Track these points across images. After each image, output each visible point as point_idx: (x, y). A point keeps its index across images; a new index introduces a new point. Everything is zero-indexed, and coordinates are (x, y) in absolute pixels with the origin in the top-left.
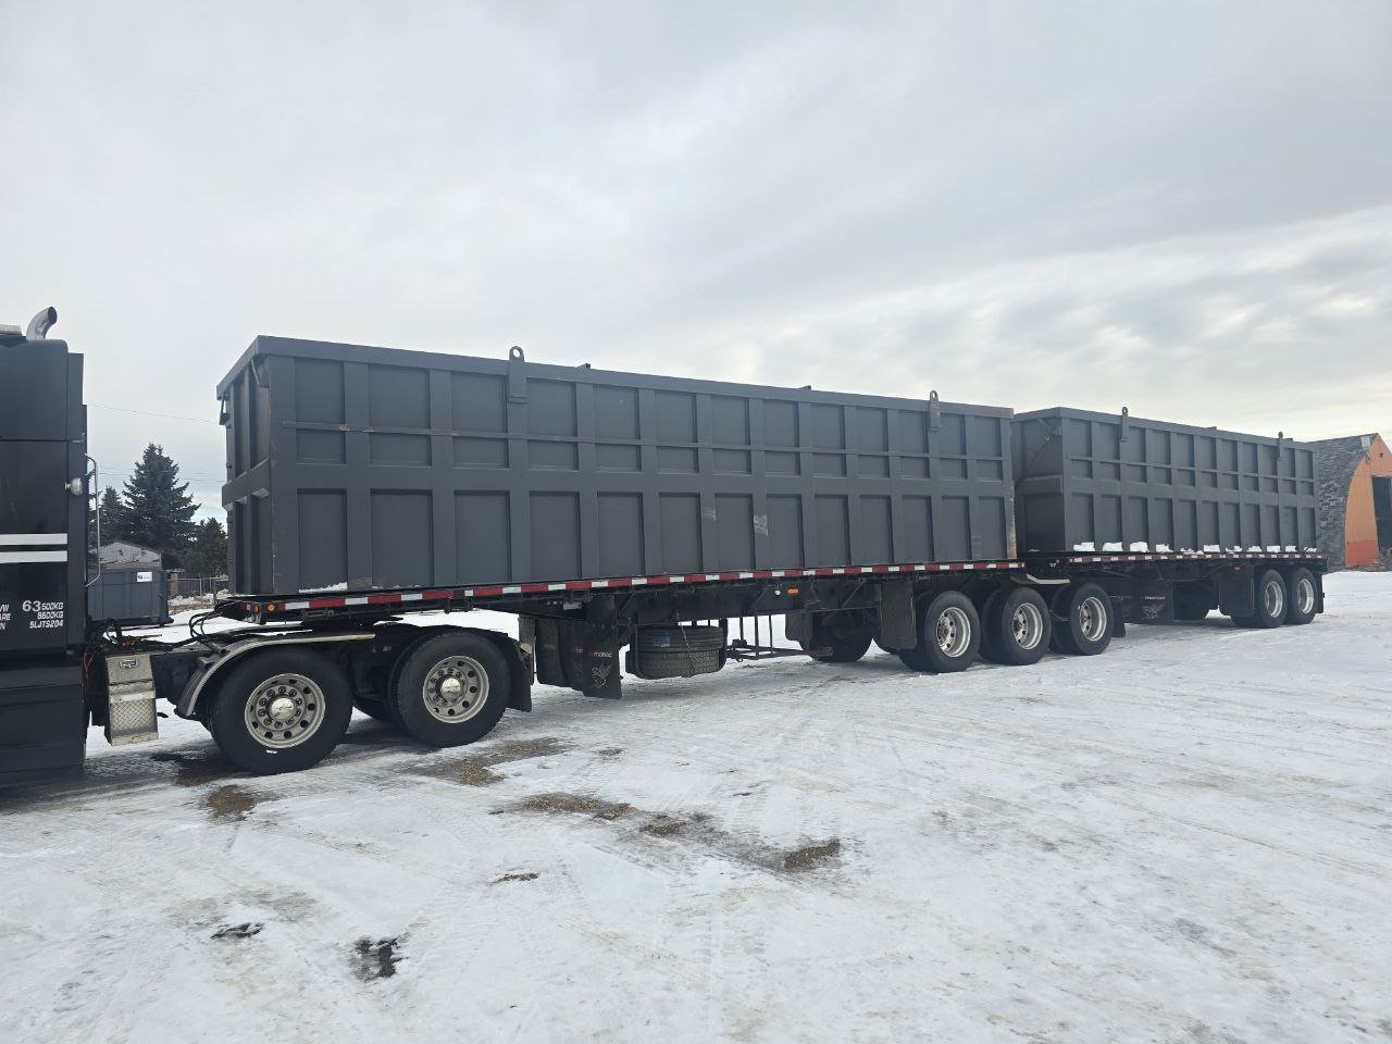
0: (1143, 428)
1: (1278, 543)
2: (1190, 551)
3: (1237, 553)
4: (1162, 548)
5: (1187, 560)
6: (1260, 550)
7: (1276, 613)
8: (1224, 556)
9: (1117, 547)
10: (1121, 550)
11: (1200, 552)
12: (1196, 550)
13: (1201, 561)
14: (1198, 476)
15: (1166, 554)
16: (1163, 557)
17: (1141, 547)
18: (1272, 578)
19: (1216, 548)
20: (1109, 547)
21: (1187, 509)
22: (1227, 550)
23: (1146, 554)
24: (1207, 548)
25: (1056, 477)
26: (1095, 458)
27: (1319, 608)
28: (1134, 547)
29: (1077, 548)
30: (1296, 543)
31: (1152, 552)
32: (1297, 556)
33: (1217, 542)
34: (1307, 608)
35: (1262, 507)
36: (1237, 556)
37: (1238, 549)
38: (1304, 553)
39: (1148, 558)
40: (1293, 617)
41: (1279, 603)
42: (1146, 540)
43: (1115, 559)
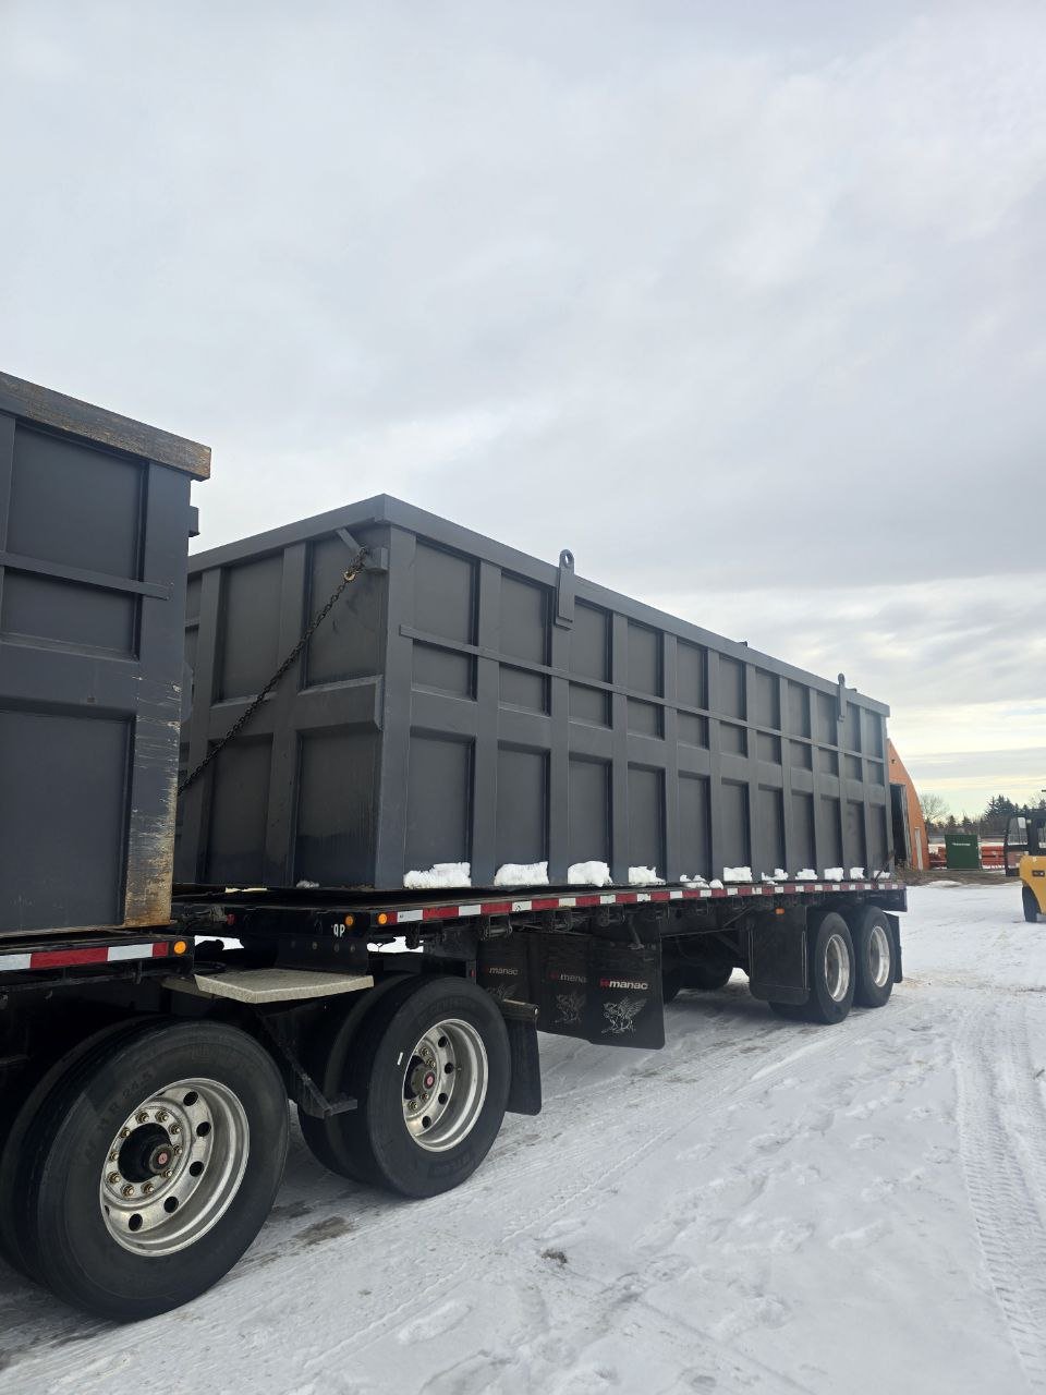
0: (605, 612)
1: (839, 864)
2: (698, 882)
3: (780, 883)
4: (642, 875)
5: (692, 902)
6: (815, 877)
7: (839, 993)
8: (759, 891)
9: (536, 874)
10: (543, 880)
11: (716, 884)
12: (709, 878)
13: (719, 902)
14: (715, 730)
15: (649, 888)
16: (642, 898)
17: (593, 872)
18: (835, 929)
19: (744, 874)
20: (512, 875)
21: (693, 791)
22: (764, 878)
23: (606, 888)
24: (731, 874)
25: (366, 681)
26: (489, 648)
27: (896, 975)
28: (578, 874)
29: (415, 879)
30: (863, 863)
31: (619, 886)
32: (868, 887)
33: (747, 862)
34: (881, 977)
35: (817, 799)
36: (779, 890)
37: (781, 875)
38: (875, 881)
39: (608, 899)
40: (866, 997)
41: (844, 976)
42: (608, 858)
43: (525, 906)
